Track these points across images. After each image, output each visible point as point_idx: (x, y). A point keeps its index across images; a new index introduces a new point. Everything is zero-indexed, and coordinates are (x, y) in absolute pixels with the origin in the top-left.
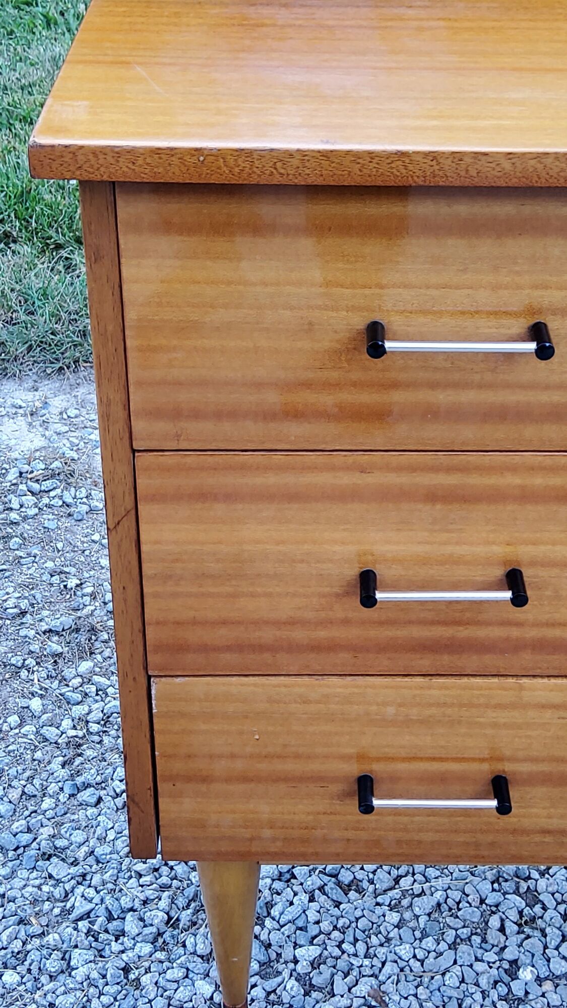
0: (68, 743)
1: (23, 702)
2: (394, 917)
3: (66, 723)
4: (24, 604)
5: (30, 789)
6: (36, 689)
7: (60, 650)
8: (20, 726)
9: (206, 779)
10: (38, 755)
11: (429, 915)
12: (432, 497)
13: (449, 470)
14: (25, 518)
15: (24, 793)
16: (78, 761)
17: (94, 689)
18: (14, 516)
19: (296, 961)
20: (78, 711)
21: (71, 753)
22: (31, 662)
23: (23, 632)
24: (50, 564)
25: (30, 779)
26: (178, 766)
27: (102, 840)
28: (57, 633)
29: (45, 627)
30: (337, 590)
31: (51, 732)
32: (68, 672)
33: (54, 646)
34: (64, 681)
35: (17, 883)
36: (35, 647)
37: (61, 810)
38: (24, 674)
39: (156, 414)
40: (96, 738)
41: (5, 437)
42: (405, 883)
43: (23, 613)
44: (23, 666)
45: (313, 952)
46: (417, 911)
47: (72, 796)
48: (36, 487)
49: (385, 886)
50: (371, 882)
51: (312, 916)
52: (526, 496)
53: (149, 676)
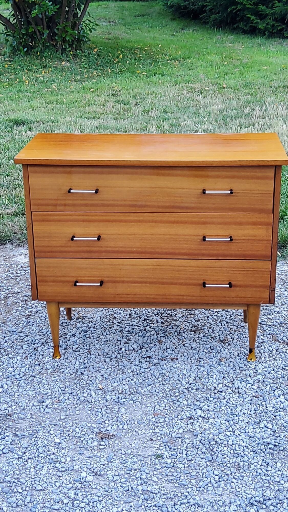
0: (27, 315)
1: (17, 308)
2: (97, 342)
3: (27, 312)
4: (19, 291)
5: (17, 323)
6: (20, 306)
7: (27, 299)
8: (16, 312)
10: (20, 317)
11: (105, 342)
12: (84, 221)
13: (86, 216)
14: (21, 275)
15: (15, 323)
16: (29, 318)
17: (34, 306)
18: (19, 275)
19: (73, 348)
20: (30, 310)
21: (28, 317)
22: (19, 301)
23: (18, 296)
24: (27, 284)
25: (17, 321)
27: (33, 331)
28: (27, 296)
29: (24, 295)
30: (69, 240)
31: (23, 313)
32: (28, 303)
33: (26, 298)
34: (27, 305)
35: (12, 337)
36: (21, 299)
37: (24, 326)
38: (18, 303)
39: (35, 205)
40: (34, 315)
41: (18, 260)
42: (100, 337)
43: (19, 293)
44: (18, 302)
45: (77, 346)
46: (102, 341)
47: (27, 324)
48: (25, 269)
49: (96, 337)
50: (93, 337)
51: (78, 341)
52: (100, 221)
53: (35, 258)
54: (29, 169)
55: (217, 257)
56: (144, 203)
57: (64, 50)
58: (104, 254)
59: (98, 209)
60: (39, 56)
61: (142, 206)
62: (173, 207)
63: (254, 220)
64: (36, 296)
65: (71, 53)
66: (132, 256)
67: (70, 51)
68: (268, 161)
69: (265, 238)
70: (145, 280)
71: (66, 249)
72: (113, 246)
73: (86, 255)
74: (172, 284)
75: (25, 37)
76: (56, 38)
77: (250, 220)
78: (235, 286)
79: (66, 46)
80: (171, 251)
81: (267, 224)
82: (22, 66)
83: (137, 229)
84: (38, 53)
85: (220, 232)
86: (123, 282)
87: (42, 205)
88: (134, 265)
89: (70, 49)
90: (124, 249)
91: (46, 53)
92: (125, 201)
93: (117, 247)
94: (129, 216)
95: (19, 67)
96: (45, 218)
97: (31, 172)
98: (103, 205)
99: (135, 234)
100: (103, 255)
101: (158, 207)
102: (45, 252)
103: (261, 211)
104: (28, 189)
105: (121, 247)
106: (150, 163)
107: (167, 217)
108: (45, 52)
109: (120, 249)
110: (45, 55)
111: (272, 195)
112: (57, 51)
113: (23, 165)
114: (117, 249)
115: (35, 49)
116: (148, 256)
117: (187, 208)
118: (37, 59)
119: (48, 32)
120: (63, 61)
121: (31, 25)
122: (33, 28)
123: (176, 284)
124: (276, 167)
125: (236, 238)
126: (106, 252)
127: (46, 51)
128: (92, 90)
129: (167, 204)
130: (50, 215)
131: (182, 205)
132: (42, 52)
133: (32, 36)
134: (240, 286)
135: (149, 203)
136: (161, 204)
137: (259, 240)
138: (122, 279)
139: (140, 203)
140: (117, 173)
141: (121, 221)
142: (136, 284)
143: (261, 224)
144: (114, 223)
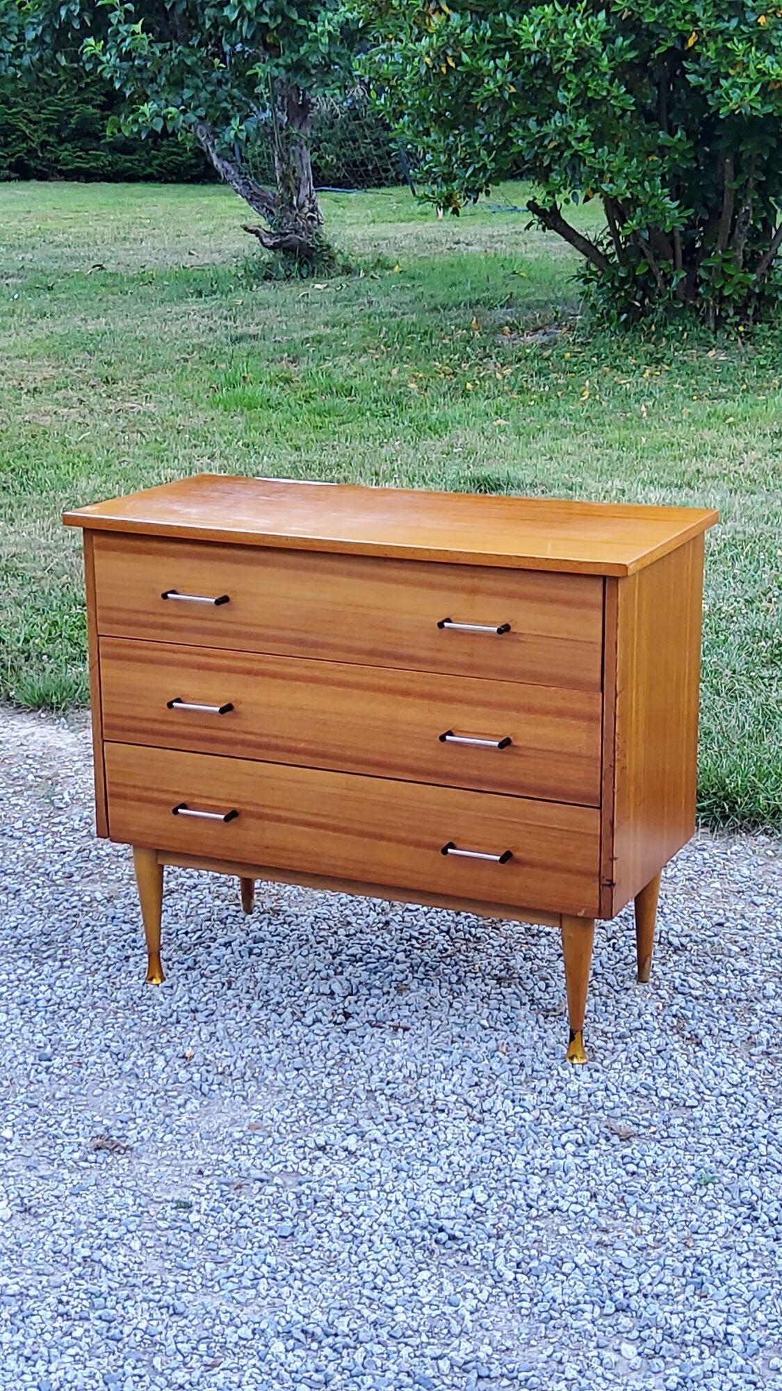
9: (125, 797)
12: (200, 667)
13: (204, 655)
26: (115, 789)
30: (163, 706)
39: (104, 620)
52: (231, 671)
53: (104, 741)
54: (96, 540)
55: (478, 786)
56: (320, 639)
57: (720, 321)
58: (239, 747)
59: (228, 642)
60: (653, 333)
61: (316, 645)
62: (381, 654)
63: (560, 704)
64: (106, 830)
65: (741, 329)
66: (297, 759)
67: (737, 324)
68: (581, 563)
69: (584, 752)
70: (323, 820)
71: (164, 727)
72: (258, 731)
73: (203, 747)
74: (381, 837)
75: (626, 287)
76: (701, 290)
77: (548, 702)
78: (519, 862)
79: (727, 311)
80: (378, 758)
81: (590, 718)
82: (603, 357)
83: (306, 698)
84: (653, 328)
85: (483, 725)
86: (279, 819)
87: (118, 622)
88: (299, 782)
89: (737, 318)
90: (279, 742)
91: (670, 328)
92: (282, 628)
93: (267, 736)
94: (291, 665)
95: (595, 359)
96: (124, 651)
97: (99, 548)
98: (237, 635)
99: (302, 709)
100: (238, 750)
101: (350, 650)
102: (123, 729)
103: (574, 684)
104: (92, 585)
105: (276, 737)
106: (327, 545)
107: (369, 675)
108: (670, 324)
109: (274, 741)
110: (667, 333)
111: (599, 648)
112: (702, 323)
113: (84, 529)
114: (265, 740)
115: (647, 316)
116: (329, 763)
117: (411, 659)
118: (648, 341)
119: (683, 275)
120: (711, 349)
121: (645, 257)
122: (646, 264)
123: (389, 839)
124: (604, 578)
125: (520, 744)
126: (243, 743)
127: (674, 322)
128: (731, 419)
129: (370, 646)
130: (135, 647)
131: (402, 651)
132: (663, 324)
133: (645, 285)
134: (531, 864)
135: (331, 640)
136: (356, 644)
137: (571, 755)
138: (277, 812)
139: (312, 638)
140: (265, 564)
141: (275, 675)
142: (305, 829)
143: (575, 715)
144: (259, 678)
